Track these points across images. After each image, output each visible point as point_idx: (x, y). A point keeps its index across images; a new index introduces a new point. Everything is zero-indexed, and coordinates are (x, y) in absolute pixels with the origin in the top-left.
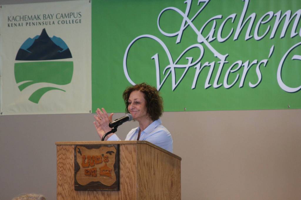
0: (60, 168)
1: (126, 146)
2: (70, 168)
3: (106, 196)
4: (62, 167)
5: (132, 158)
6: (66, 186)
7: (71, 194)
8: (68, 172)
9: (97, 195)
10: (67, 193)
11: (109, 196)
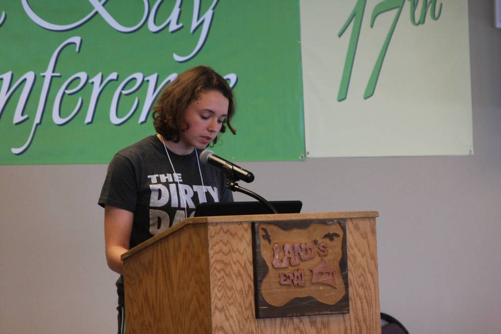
0: (217, 273)
1: (355, 222)
2: (239, 272)
3: (319, 325)
4: (222, 269)
5: (369, 247)
6: (233, 311)
7: (244, 326)
8: (235, 280)
9: (301, 326)
10: (236, 326)
11: (325, 325)
